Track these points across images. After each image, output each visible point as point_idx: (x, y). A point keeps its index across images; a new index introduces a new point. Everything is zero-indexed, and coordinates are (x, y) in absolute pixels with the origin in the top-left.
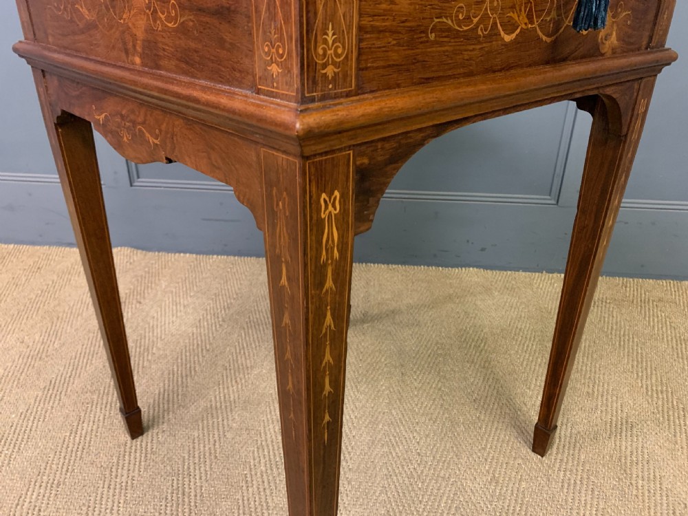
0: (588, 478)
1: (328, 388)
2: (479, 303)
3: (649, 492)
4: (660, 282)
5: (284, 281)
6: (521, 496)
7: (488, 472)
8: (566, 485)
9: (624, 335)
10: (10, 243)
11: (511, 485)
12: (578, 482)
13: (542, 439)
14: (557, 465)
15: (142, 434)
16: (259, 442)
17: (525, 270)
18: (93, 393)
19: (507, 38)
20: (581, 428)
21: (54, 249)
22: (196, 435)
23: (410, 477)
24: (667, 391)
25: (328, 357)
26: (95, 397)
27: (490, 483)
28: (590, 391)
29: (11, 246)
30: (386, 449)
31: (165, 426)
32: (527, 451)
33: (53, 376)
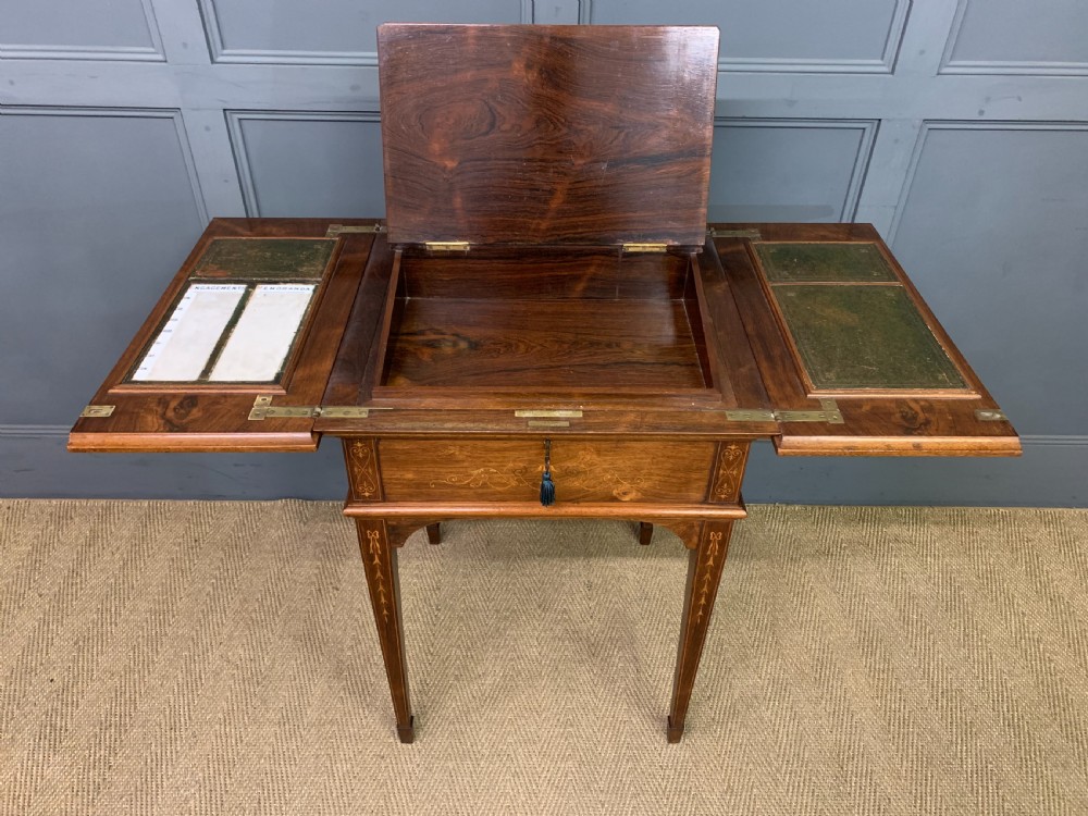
0: (810, 779)
3: (861, 788)
6: (752, 803)
7: (724, 780)
8: (791, 788)
9: (855, 596)
11: (744, 794)
12: (802, 784)
14: (784, 768)
16: (513, 769)
22: (451, 767)
24: (888, 669)
26: (335, 728)
27: (726, 793)
28: (818, 676)
29: (145, 503)
30: (630, 764)
33: (282, 705)
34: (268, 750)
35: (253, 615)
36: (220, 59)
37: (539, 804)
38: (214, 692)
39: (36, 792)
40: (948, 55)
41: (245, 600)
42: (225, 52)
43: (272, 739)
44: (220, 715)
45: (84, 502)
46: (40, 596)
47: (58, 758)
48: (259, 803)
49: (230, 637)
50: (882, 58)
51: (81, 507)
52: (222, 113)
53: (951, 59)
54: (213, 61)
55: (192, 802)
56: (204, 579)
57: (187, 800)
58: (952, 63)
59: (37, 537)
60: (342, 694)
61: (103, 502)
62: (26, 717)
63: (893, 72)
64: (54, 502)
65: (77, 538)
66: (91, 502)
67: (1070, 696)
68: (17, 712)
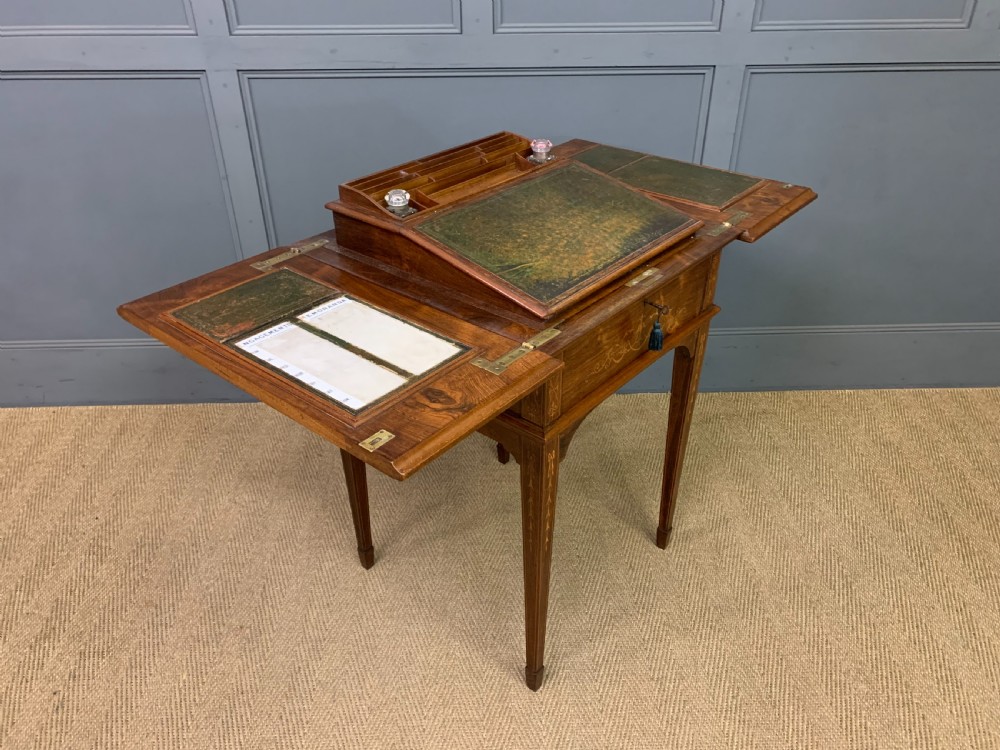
0: (694, 560)
1: (548, 527)
2: (614, 428)
3: (733, 564)
4: (766, 393)
5: (531, 485)
7: (627, 563)
8: (679, 566)
9: (731, 448)
10: (163, 404)
11: (643, 570)
12: (687, 564)
13: (662, 537)
14: (674, 554)
15: (373, 564)
16: (463, 561)
17: (653, 391)
18: (320, 538)
19: (618, 362)
20: (691, 526)
21: (209, 406)
22: (414, 561)
23: (574, 571)
24: (756, 492)
25: (549, 514)
26: (322, 541)
29: (164, 406)
31: (388, 557)
32: (653, 547)
33: (279, 529)
34: (269, 556)
35: (254, 474)
36: (237, 32)
37: (483, 581)
38: (225, 522)
39: (89, 587)
40: (758, 17)
41: (247, 464)
42: (240, 27)
43: (273, 550)
44: (231, 536)
45: (115, 407)
46: (84, 466)
47: (104, 566)
48: (264, 588)
49: (236, 488)
50: (711, 20)
51: (112, 410)
52: (235, 72)
53: (761, 20)
54: (231, 34)
55: (211, 590)
56: (213, 453)
57: (207, 588)
58: (761, 23)
59: (77, 430)
60: (327, 520)
61: (130, 407)
62: (77, 541)
63: (719, 30)
64: (91, 407)
65: (110, 430)
66: (120, 407)
67: (896, 504)
68: (70, 539)
